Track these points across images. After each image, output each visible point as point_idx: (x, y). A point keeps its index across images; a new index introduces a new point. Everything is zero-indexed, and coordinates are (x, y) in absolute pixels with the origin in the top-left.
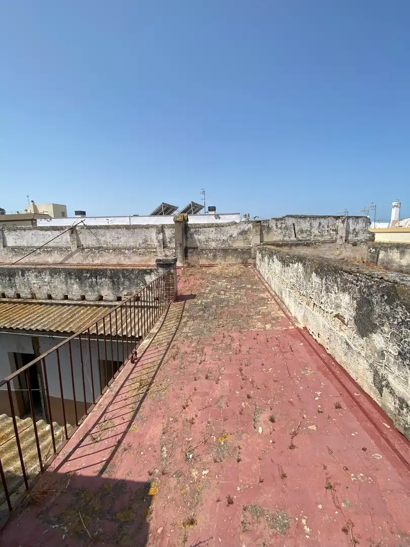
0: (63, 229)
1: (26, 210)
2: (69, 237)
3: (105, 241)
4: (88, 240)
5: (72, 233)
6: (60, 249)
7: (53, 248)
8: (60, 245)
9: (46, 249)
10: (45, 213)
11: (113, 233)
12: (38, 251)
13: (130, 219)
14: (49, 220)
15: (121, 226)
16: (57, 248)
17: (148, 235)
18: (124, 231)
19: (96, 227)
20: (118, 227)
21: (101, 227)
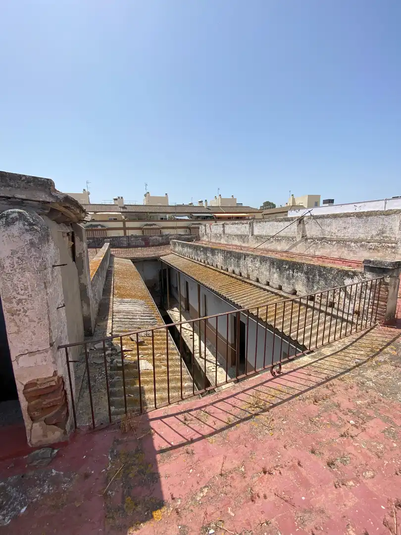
0: (292, 220)
1: (287, 204)
2: (296, 228)
3: (329, 232)
4: (312, 230)
5: (300, 222)
6: (288, 239)
7: (283, 237)
8: (289, 235)
9: (277, 238)
10: (301, 205)
11: (341, 222)
12: (272, 239)
13: (386, 203)
14: (297, 211)
15: (352, 213)
16: (285, 237)
17: (386, 223)
18: (354, 220)
19: (322, 217)
20: (347, 215)
21: (328, 217)
